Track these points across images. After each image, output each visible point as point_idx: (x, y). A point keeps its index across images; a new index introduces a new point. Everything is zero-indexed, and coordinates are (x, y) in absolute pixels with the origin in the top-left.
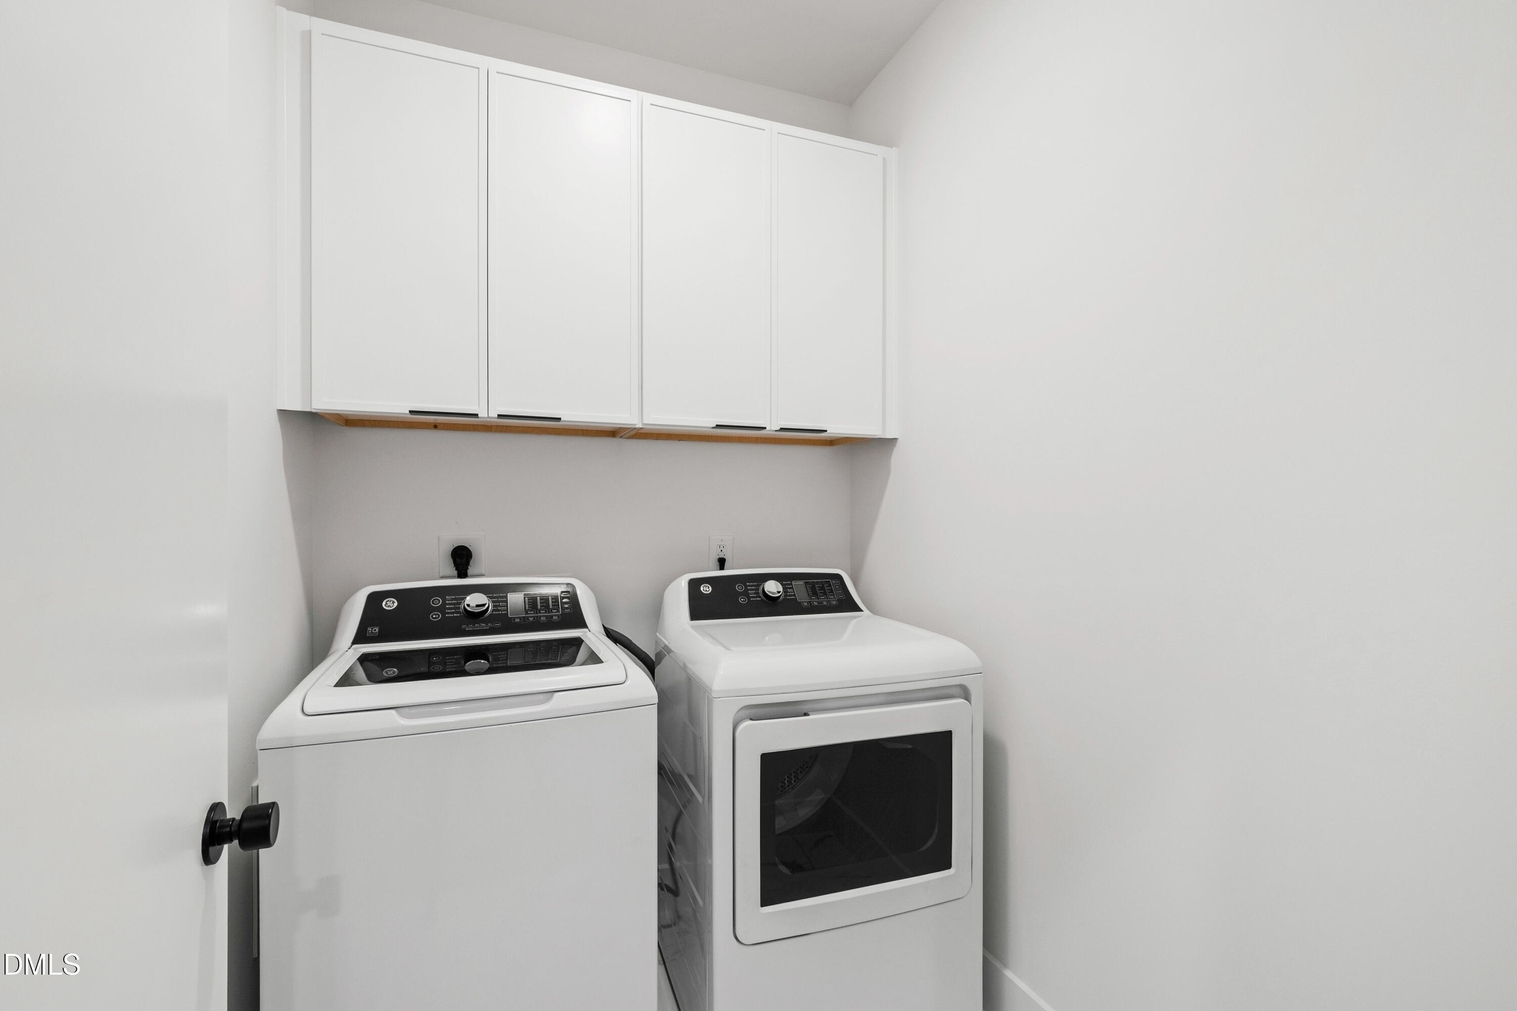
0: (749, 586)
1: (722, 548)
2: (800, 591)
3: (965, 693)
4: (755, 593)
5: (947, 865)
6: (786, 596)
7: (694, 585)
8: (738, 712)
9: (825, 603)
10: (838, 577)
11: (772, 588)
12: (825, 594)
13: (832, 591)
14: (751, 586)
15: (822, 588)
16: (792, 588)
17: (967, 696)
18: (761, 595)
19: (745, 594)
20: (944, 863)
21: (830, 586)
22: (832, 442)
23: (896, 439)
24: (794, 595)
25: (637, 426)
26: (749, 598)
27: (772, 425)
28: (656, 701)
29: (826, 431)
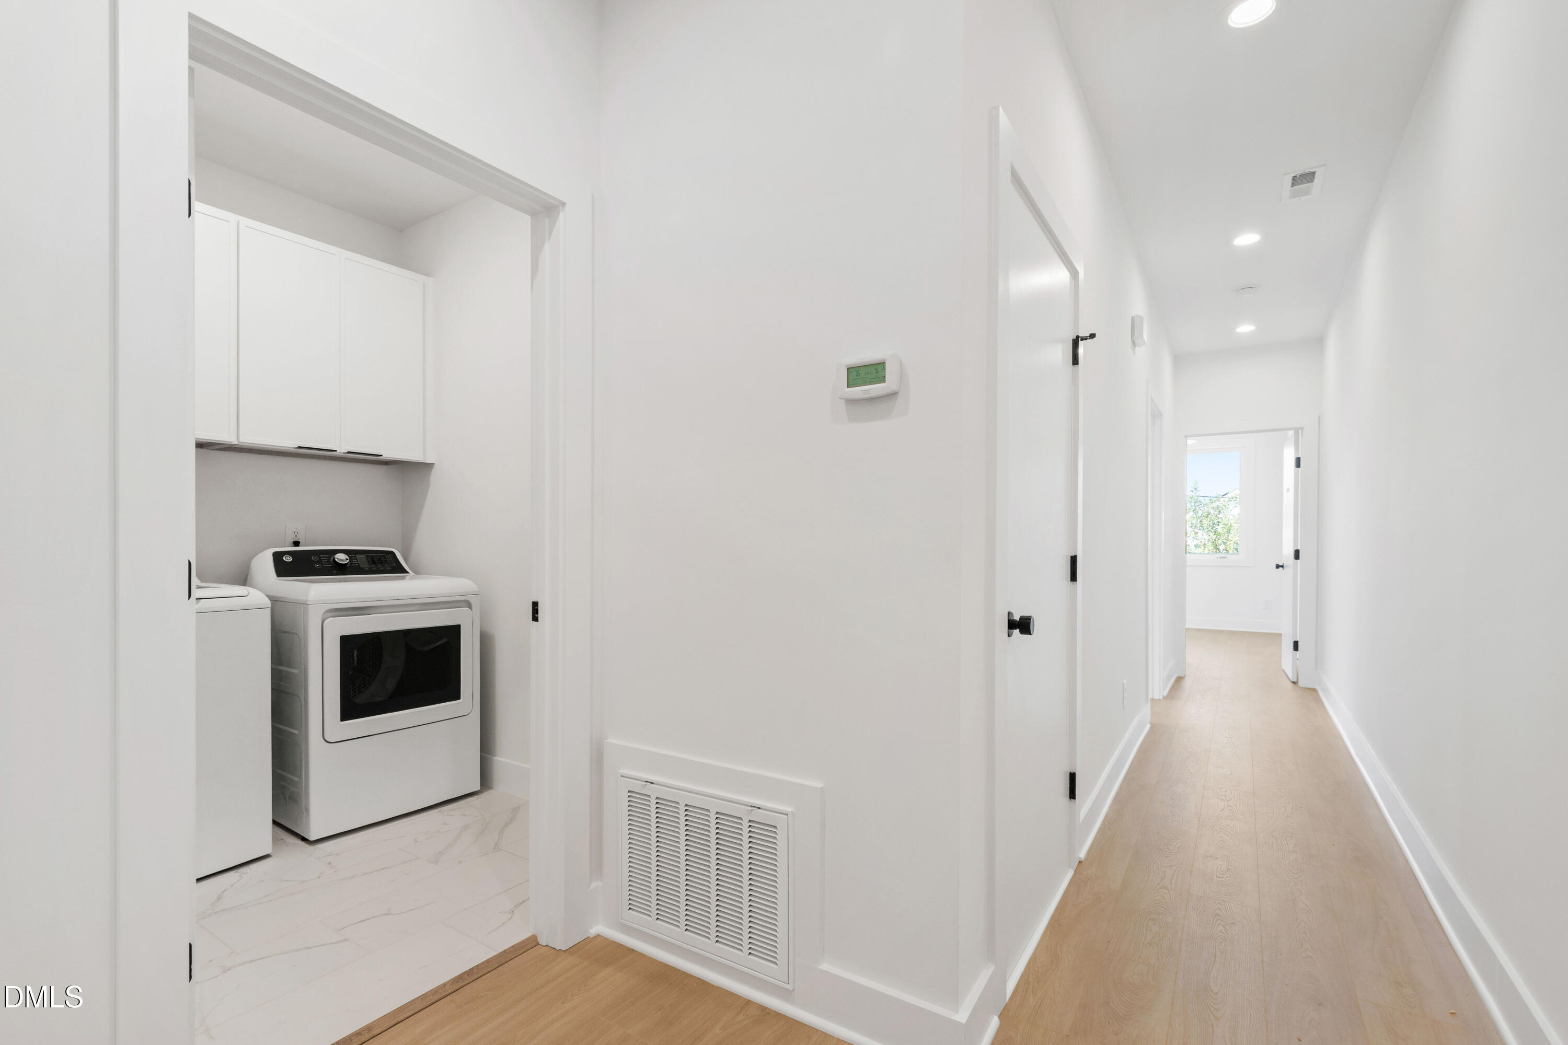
0: (322, 557)
1: (296, 534)
2: (362, 561)
3: (469, 605)
4: (327, 562)
5: (458, 698)
6: (351, 564)
7: (278, 557)
8: (324, 613)
9: (381, 569)
10: (392, 553)
11: (341, 558)
12: (381, 563)
13: (386, 561)
14: (325, 557)
15: (380, 559)
16: (357, 559)
17: (470, 606)
18: (332, 563)
19: (320, 562)
20: (456, 696)
21: (385, 558)
22: (387, 463)
23: (434, 464)
24: (358, 563)
25: (234, 443)
26: (323, 565)
27: (342, 449)
28: (270, 606)
29: (382, 456)
